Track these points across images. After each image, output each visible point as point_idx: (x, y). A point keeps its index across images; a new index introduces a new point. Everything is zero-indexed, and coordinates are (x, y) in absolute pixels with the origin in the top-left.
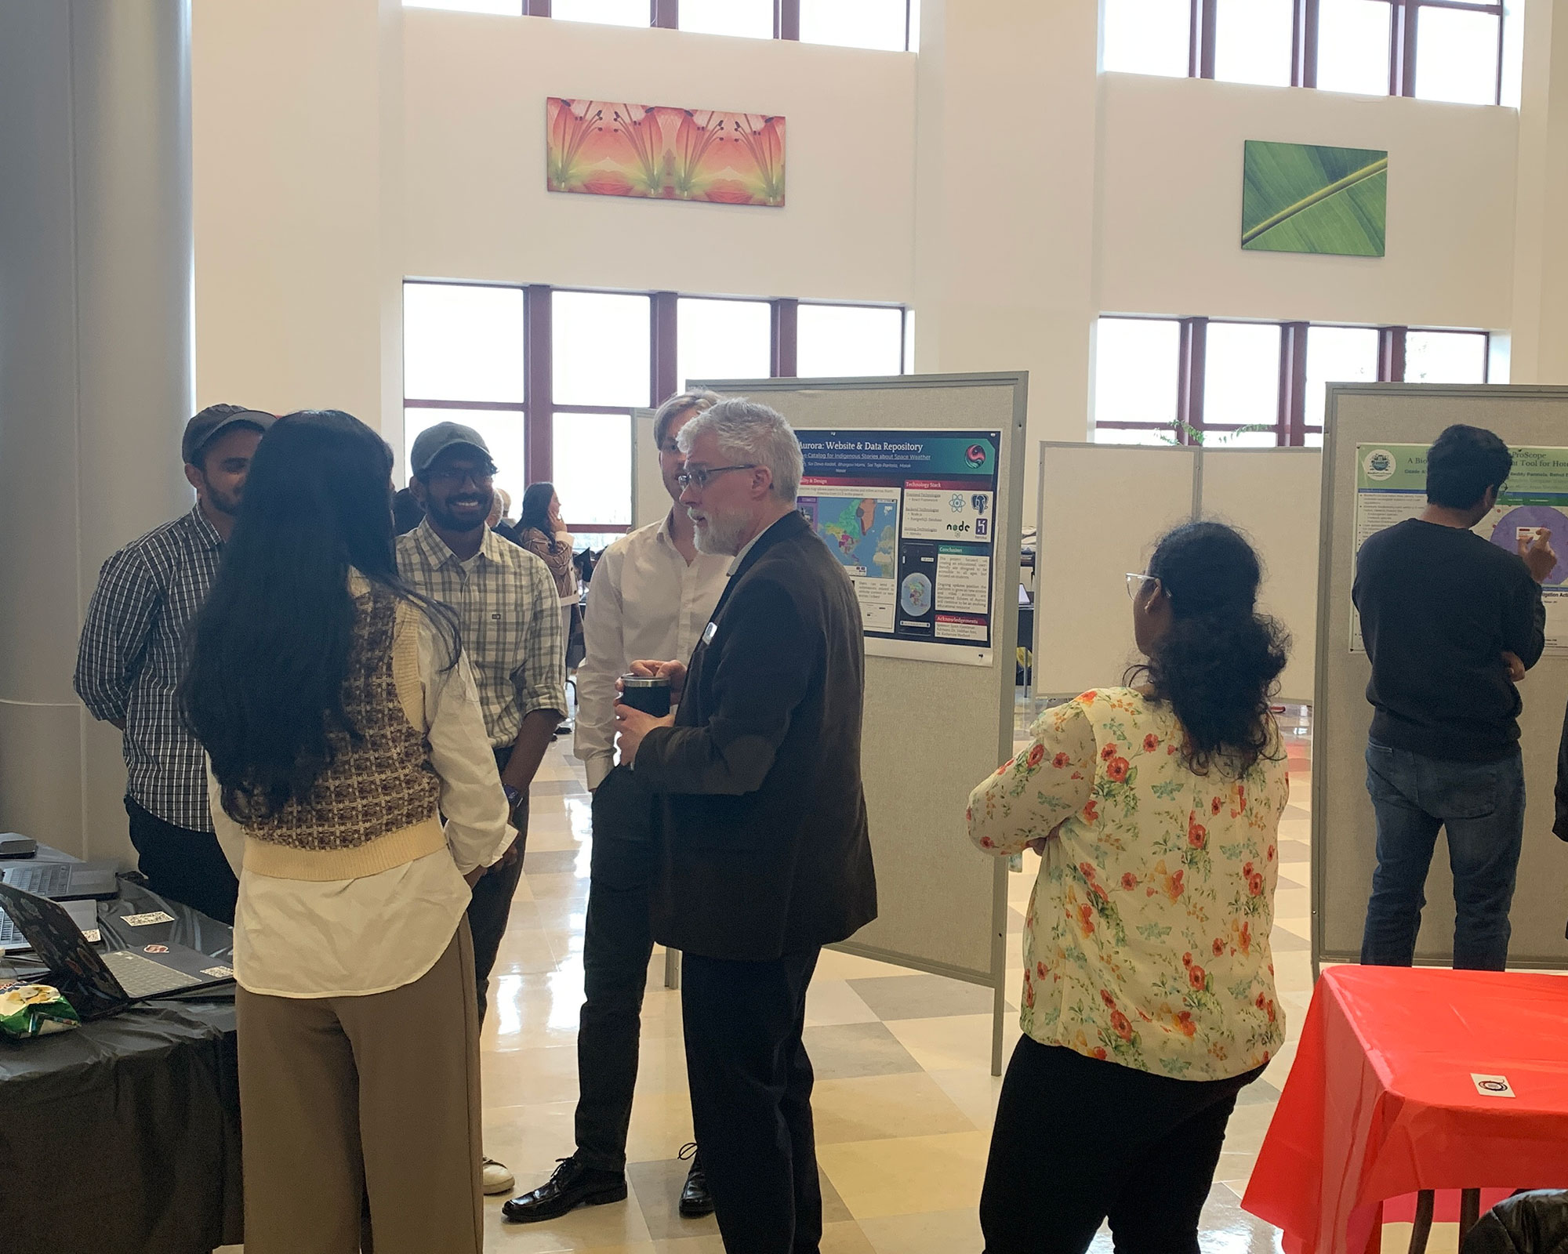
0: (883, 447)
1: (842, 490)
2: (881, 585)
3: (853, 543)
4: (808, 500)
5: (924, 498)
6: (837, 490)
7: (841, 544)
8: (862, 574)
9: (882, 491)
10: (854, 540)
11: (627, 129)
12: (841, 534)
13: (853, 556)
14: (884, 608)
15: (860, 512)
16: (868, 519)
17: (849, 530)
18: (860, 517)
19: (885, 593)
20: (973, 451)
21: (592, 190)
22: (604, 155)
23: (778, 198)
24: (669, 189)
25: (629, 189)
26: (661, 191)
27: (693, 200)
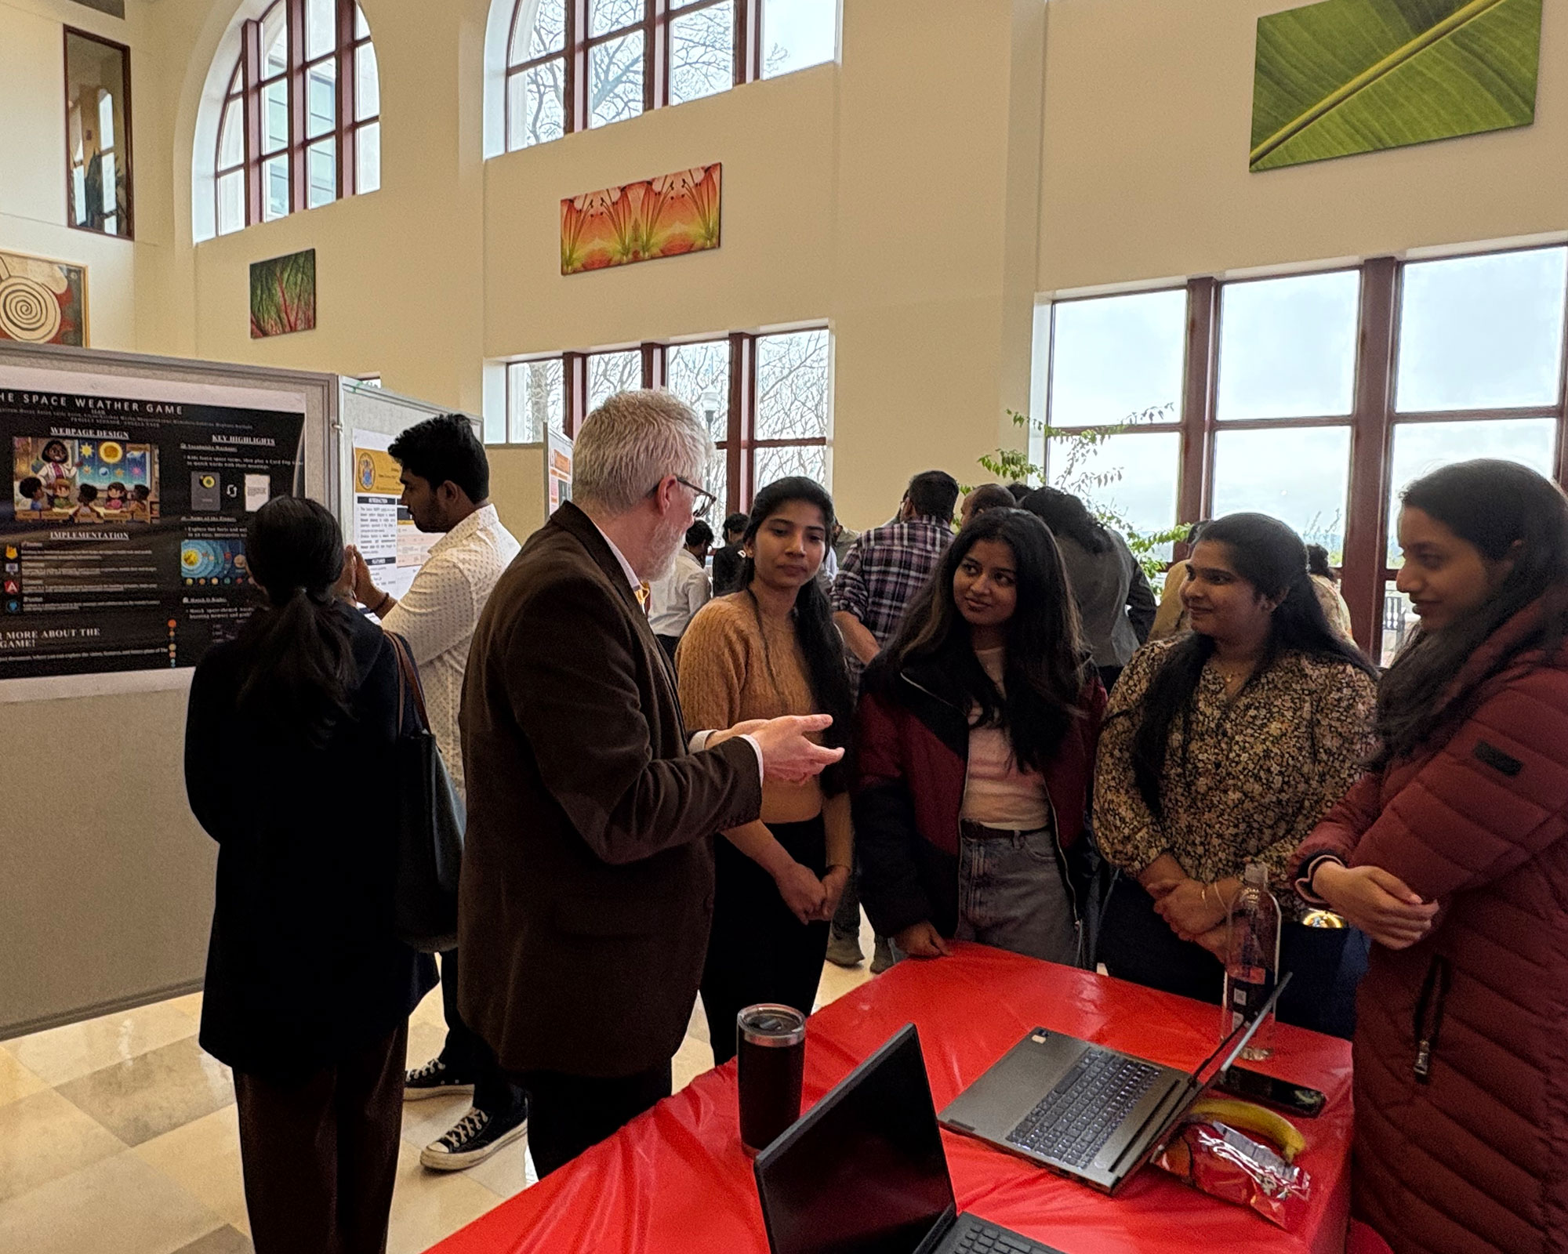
11: (609, 211)
21: (587, 267)
22: (594, 237)
23: (714, 240)
24: (636, 253)
25: (610, 260)
26: (630, 256)
27: (653, 258)
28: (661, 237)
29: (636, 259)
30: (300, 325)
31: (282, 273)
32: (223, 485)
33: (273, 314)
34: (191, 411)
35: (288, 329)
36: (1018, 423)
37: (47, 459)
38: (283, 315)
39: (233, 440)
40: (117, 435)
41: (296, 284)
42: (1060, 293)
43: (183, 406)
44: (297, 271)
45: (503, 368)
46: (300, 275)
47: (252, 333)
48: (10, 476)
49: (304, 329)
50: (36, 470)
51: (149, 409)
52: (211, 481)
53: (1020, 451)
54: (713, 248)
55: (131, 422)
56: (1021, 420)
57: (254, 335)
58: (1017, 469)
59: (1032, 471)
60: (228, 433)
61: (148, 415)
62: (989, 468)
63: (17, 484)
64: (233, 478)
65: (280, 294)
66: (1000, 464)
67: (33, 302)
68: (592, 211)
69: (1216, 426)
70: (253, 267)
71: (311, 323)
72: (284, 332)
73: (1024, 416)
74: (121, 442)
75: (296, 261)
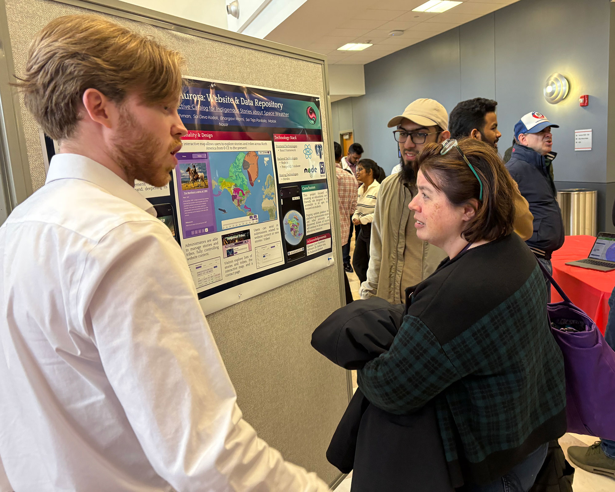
0: (254, 103)
1: (228, 144)
2: (270, 227)
3: (244, 195)
4: (200, 156)
5: (288, 149)
6: (223, 144)
7: (234, 197)
8: (255, 221)
9: (260, 144)
10: (244, 192)
12: (232, 188)
13: (245, 207)
14: (274, 247)
15: (246, 165)
16: (252, 170)
17: (239, 182)
18: (246, 169)
19: (273, 234)
20: (310, 112)
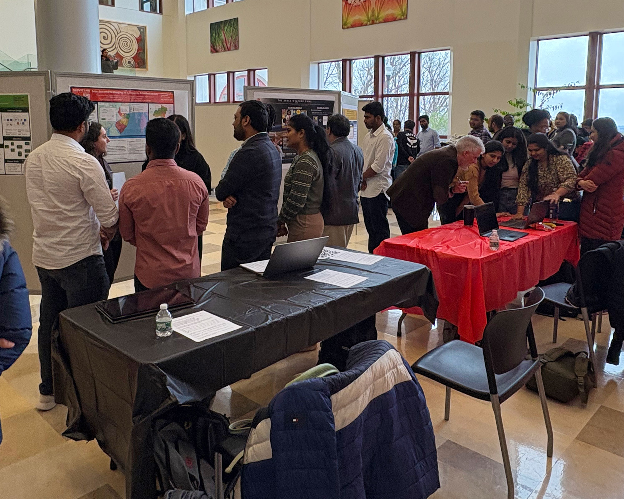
11: (362, 4)
21: (353, 26)
22: (356, 15)
23: (405, 16)
24: (373, 21)
25: (362, 24)
26: (371, 22)
27: (380, 23)
28: (383, 15)
29: (373, 23)
30: (232, 48)
31: (224, 27)
32: (319, 119)
33: (221, 44)
34: (313, 101)
35: (227, 49)
36: (523, 88)
37: (288, 114)
38: (225, 44)
39: (321, 108)
40: (299, 108)
41: (230, 32)
42: (540, 38)
43: (312, 101)
44: (231, 27)
45: (317, 65)
46: (232, 28)
47: (211, 51)
48: (281, 118)
49: (234, 50)
50: (286, 116)
51: (306, 101)
52: (316, 118)
53: (523, 99)
54: (404, 19)
55: (303, 105)
56: (524, 87)
57: (212, 52)
58: (522, 105)
59: (527, 106)
60: (320, 106)
61: (305, 103)
62: (512, 104)
63: (282, 120)
64: (321, 117)
65: (223, 35)
66: (516, 103)
67: (128, 41)
68: (355, 4)
69: (599, 87)
70: (211, 25)
71: (236, 47)
72: (225, 51)
73: (525, 85)
74: (300, 110)
75: (230, 22)
